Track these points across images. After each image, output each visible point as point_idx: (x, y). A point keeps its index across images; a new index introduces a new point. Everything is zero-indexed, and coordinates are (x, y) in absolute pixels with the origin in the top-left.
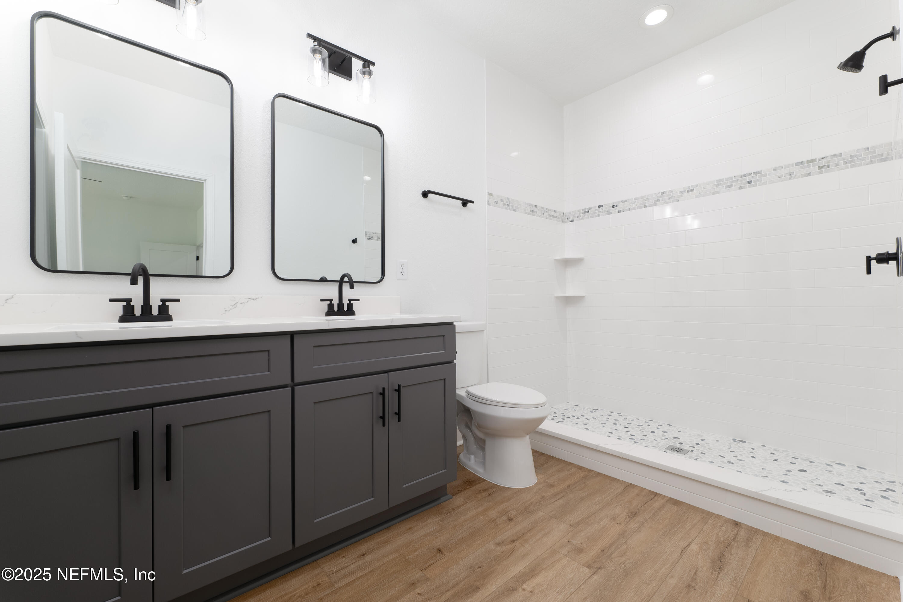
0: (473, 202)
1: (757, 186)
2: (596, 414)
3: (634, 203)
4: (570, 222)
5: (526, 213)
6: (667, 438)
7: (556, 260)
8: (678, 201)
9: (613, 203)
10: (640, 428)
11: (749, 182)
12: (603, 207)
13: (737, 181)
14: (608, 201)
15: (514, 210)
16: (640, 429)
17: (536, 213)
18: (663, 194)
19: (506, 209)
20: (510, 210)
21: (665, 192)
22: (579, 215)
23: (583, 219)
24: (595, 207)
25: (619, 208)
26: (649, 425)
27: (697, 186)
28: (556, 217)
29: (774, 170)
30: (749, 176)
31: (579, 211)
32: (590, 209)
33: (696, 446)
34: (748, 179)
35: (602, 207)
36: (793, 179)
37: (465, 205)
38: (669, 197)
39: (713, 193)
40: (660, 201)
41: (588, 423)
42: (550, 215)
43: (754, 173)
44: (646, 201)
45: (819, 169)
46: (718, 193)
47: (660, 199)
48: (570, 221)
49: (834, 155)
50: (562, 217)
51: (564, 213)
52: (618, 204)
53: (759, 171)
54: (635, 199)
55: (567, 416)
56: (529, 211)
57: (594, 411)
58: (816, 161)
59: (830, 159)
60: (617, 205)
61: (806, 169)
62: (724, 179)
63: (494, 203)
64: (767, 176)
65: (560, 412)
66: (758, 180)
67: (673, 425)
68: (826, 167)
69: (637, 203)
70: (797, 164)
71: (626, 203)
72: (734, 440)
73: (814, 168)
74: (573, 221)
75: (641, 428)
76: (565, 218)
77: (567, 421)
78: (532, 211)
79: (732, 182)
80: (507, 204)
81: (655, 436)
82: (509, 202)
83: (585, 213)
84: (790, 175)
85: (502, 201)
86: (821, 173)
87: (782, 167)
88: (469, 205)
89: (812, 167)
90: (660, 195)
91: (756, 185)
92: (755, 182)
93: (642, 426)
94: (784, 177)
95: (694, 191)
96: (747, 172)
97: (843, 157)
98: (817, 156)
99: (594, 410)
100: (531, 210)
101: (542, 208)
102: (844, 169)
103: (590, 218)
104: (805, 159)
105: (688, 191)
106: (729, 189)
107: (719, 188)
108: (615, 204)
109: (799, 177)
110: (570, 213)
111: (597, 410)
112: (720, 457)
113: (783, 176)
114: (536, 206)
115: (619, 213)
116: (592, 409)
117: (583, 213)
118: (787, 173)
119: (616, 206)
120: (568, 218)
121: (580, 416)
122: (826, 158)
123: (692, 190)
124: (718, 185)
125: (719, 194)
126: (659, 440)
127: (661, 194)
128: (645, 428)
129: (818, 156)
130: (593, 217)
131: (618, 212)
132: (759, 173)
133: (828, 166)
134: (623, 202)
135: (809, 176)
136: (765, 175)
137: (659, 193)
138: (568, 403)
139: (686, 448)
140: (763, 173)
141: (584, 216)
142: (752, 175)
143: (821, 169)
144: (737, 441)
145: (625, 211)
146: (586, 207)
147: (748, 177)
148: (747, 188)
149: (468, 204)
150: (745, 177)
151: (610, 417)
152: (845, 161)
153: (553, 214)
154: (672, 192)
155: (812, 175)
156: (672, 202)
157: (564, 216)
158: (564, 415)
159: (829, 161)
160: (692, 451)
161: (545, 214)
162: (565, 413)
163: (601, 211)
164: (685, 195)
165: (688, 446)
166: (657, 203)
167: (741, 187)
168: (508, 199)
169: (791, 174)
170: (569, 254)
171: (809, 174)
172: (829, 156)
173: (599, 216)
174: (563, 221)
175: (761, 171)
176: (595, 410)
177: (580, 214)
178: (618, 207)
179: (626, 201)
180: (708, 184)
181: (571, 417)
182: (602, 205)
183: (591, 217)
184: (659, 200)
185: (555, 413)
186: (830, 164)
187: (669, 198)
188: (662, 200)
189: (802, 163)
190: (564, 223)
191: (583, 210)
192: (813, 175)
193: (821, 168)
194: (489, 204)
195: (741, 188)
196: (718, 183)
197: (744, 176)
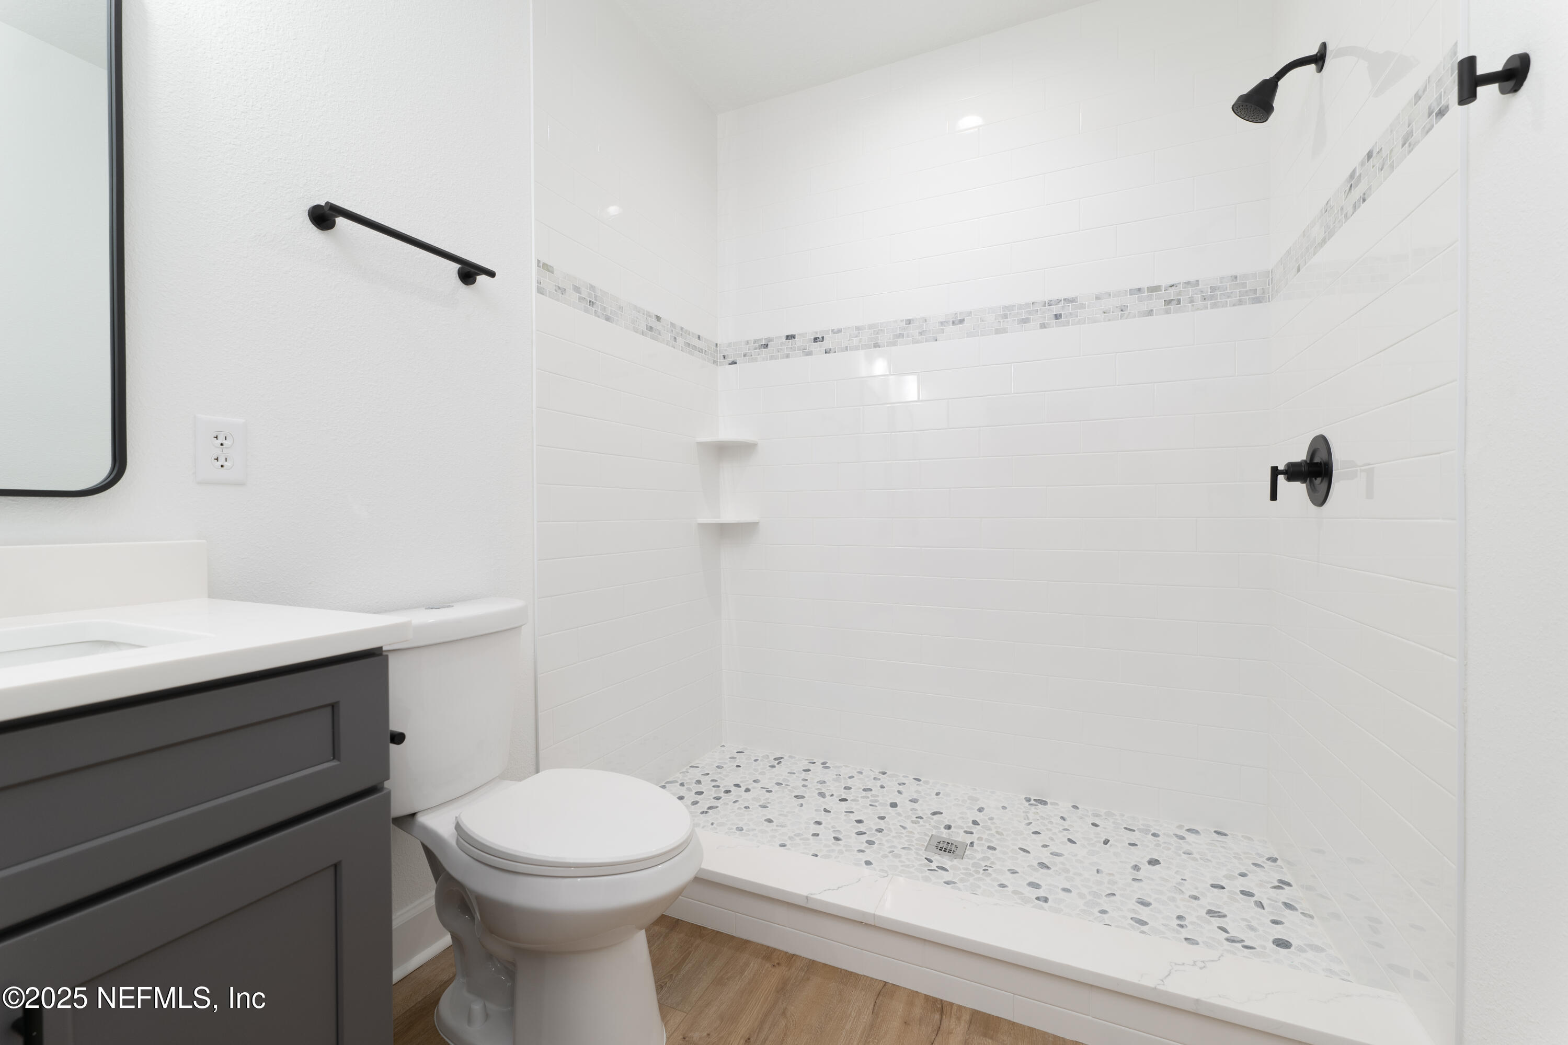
0: (492, 274)
1: (1069, 325)
2: (781, 772)
3: (856, 337)
4: (730, 364)
5: (636, 331)
6: (921, 818)
7: (701, 445)
8: (936, 340)
9: (816, 333)
10: (868, 797)
11: (1057, 317)
12: (796, 339)
13: (1038, 311)
14: (805, 327)
15: (608, 319)
16: (871, 801)
17: (660, 334)
18: (910, 323)
19: (586, 311)
20: (599, 317)
21: (913, 320)
22: (747, 351)
23: (756, 360)
24: (780, 337)
25: (826, 344)
26: (882, 787)
27: (970, 314)
28: (701, 351)
29: (1098, 298)
30: (1057, 304)
31: (748, 343)
32: (770, 340)
33: (975, 829)
34: (1056, 309)
35: (794, 338)
36: (1126, 319)
37: (471, 279)
38: (920, 330)
39: (998, 332)
40: (903, 336)
41: (768, 803)
42: (689, 344)
43: (1065, 300)
44: (878, 333)
45: (1165, 305)
46: (1004, 331)
47: (905, 333)
48: (730, 362)
49: (1188, 283)
50: (714, 352)
51: (716, 344)
52: (825, 336)
53: (1073, 298)
54: (858, 328)
55: (724, 787)
56: (643, 327)
57: (777, 762)
58: (1161, 291)
59: (1182, 289)
60: (823, 338)
61: (1146, 302)
62: (1015, 306)
63: (556, 290)
64: (1085, 308)
65: (708, 778)
66: (1071, 314)
67: (923, 779)
68: (1175, 302)
69: (861, 337)
70: (1132, 292)
71: (840, 334)
72: (1028, 800)
73: (1157, 303)
74: (735, 363)
75: (871, 798)
76: (720, 356)
77: (724, 803)
78: (651, 329)
79: (1029, 313)
80: (590, 301)
81: (899, 814)
82: (596, 297)
83: (759, 349)
84: (1122, 310)
85: (577, 289)
86: (1168, 312)
87: (1110, 295)
88: (481, 279)
89: (1156, 299)
90: (903, 324)
91: (1068, 323)
92: (1066, 317)
93: (871, 790)
94: (1111, 313)
95: (965, 325)
96: (1055, 297)
97: (1200, 287)
98: (1163, 281)
99: (775, 759)
100: (647, 325)
101: (673, 325)
102: (1202, 310)
103: (770, 360)
104: (1145, 285)
105: (953, 323)
106: (1024, 325)
107: (1008, 322)
108: (819, 336)
109: (1135, 317)
110: (729, 345)
111: (782, 758)
112: (1021, 852)
113: (1111, 310)
114: (658, 318)
115: (828, 354)
116: (772, 758)
117: (756, 349)
118: (1117, 307)
119: (821, 338)
120: (724, 357)
121: (751, 781)
122: (1176, 286)
123: (962, 321)
124: (1005, 316)
125: (1007, 334)
126: (908, 824)
127: (906, 324)
128: (878, 796)
129: (1164, 283)
130: (776, 359)
131: (826, 353)
132: (1073, 300)
133: (1179, 302)
134: (834, 333)
135: (1150, 315)
136: (1082, 306)
137: (902, 321)
138: (724, 746)
139: (960, 839)
140: (1079, 303)
141: (759, 355)
142: (1062, 304)
143: (1168, 305)
144: (1032, 802)
145: (838, 352)
146: (762, 335)
147: (1054, 306)
148: (1053, 327)
149: (479, 278)
150: (1051, 305)
151: (808, 776)
152: (1203, 296)
153: (695, 342)
154: (926, 321)
155: (1154, 314)
156: (925, 342)
157: (717, 351)
158: (719, 787)
159: (1180, 291)
160: (972, 844)
161: (679, 339)
162: (719, 781)
163: (791, 348)
164: (950, 329)
165: (961, 832)
166: (898, 340)
167: (1044, 323)
168: (592, 288)
169: (1123, 308)
170: (727, 433)
171: (1150, 313)
172: (1180, 283)
173: (788, 356)
174: (715, 362)
175: (1077, 298)
176: (779, 759)
177: (749, 349)
178: (824, 341)
179: (839, 331)
180: (988, 314)
181: (733, 789)
182: (795, 335)
183: (772, 358)
184: (901, 336)
185: (699, 782)
186: (1181, 298)
187: (921, 333)
188: (908, 336)
189: (1139, 290)
190: (717, 365)
191: (755, 342)
192: (1156, 315)
193: (1168, 302)
194: (540, 291)
195: (1043, 326)
196: (1006, 313)
197: (1048, 303)
